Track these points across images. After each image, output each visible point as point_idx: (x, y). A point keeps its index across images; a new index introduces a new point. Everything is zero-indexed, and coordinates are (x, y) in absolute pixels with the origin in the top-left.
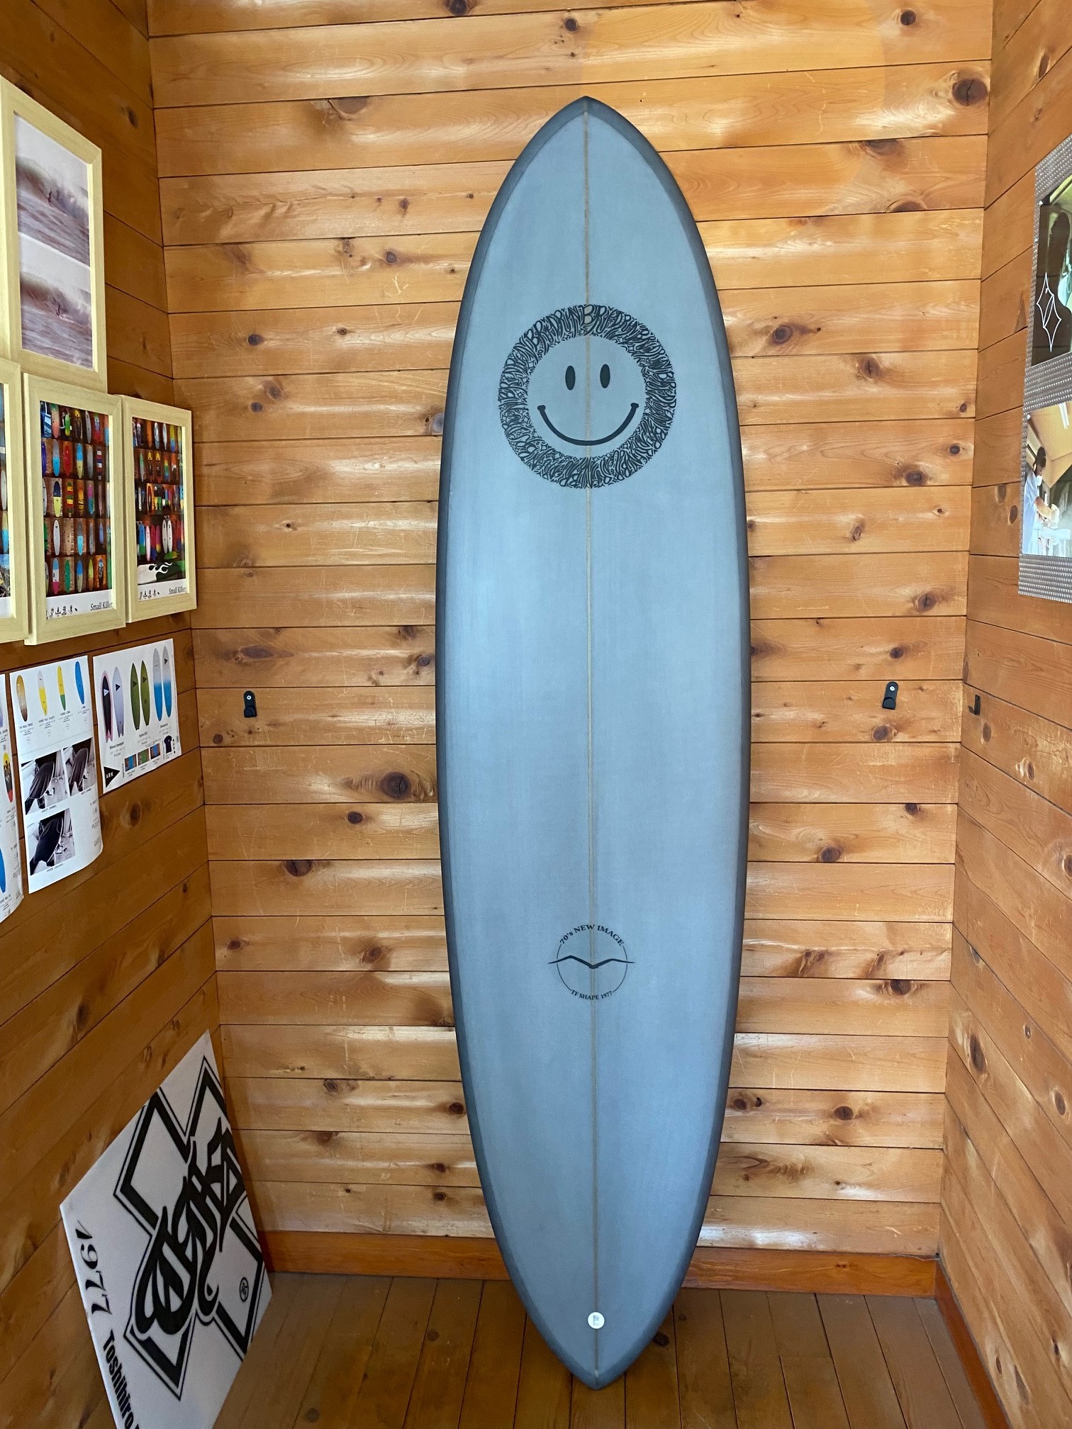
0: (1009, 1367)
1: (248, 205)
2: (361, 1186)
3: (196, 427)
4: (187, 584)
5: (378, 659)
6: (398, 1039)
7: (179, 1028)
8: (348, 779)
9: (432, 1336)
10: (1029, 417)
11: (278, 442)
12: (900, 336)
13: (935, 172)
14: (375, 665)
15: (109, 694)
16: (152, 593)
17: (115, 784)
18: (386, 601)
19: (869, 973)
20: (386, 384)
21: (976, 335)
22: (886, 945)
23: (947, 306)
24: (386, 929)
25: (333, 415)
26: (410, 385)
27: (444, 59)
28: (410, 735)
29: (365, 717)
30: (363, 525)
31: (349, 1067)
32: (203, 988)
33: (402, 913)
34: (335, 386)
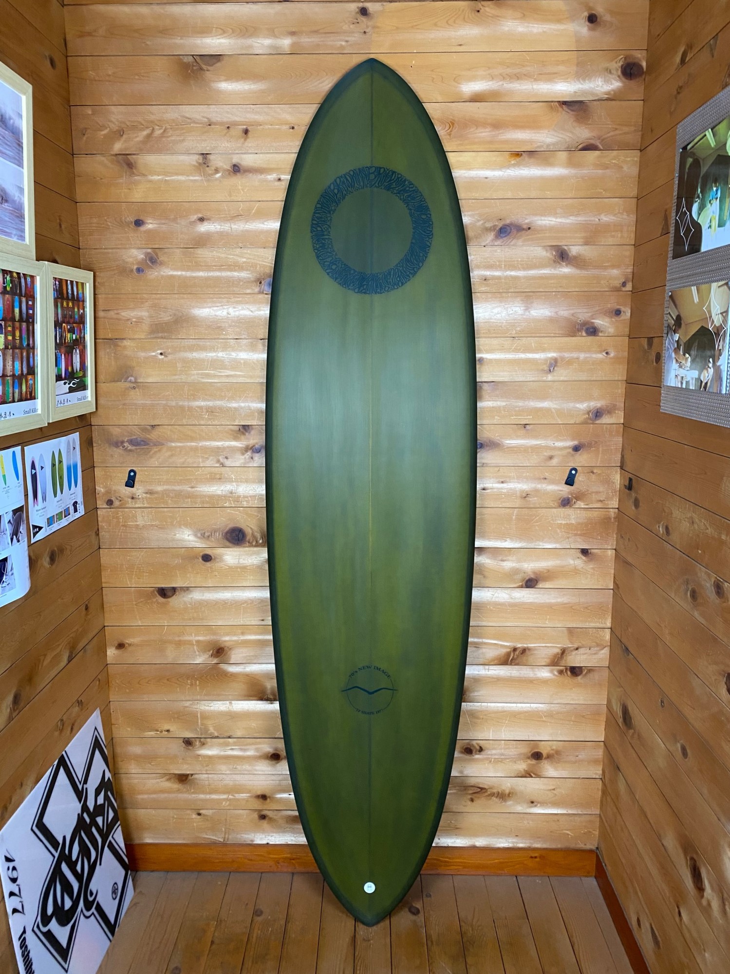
0: (645, 925)
1: (135, 128)
2: (208, 811)
3: (97, 284)
4: (89, 393)
5: (224, 448)
6: (235, 710)
7: (82, 705)
8: (203, 531)
9: (257, 913)
10: (670, 294)
11: (155, 295)
12: (583, 235)
13: (608, 124)
14: (222, 452)
15: (36, 473)
16: (66, 400)
17: (40, 536)
18: (230, 408)
19: (555, 661)
20: (232, 257)
21: (633, 235)
22: (567, 643)
23: (615, 215)
24: (228, 635)
25: (194, 278)
26: (248, 258)
27: (274, 33)
28: (246, 501)
29: (215, 488)
30: (215, 355)
31: (201, 729)
32: (99, 677)
33: (239, 623)
34: (196, 257)
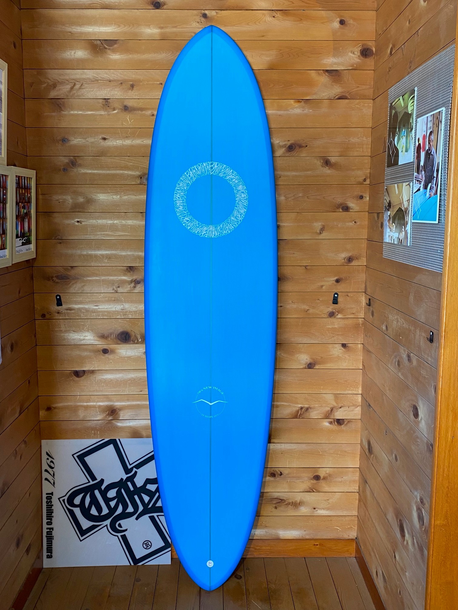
0: (380, 573)
1: (62, 83)
3: (37, 178)
4: (32, 246)
5: (117, 280)
7: (26, 444)
8: (102, 334)
9: (138, 580)
10: (386, 187)
11: (74, 185)
12: (339, 150)
13: (354, 84)
14: (116, 283)
16: (20, 250)
18: (121, 255)
19: (327, 416)
21: (369, 150)
22: (335, 404)
23: (358, 138)
24: (118, 401)
25: (99, 174)
26: (133, 163)
27: (151, 26)
28: (131, 314)
29: (111, 307)
30: (111, 222)
32: (35, 429)
33: (126, 393)
34: (100, 162)
